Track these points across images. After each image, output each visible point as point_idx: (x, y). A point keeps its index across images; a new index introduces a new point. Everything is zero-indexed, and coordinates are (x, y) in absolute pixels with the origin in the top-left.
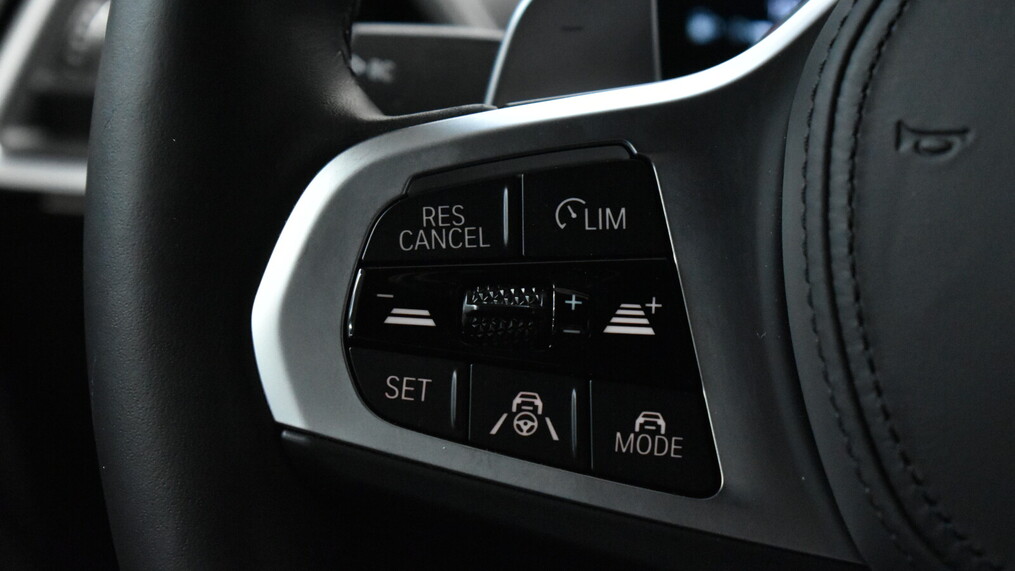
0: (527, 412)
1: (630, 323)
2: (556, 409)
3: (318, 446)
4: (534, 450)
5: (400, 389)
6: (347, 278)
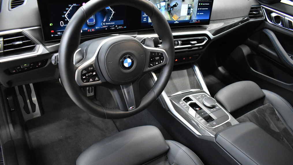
1: (94, 73)
2: (92, 79)
5: (85, 81)
6: (80, 76)
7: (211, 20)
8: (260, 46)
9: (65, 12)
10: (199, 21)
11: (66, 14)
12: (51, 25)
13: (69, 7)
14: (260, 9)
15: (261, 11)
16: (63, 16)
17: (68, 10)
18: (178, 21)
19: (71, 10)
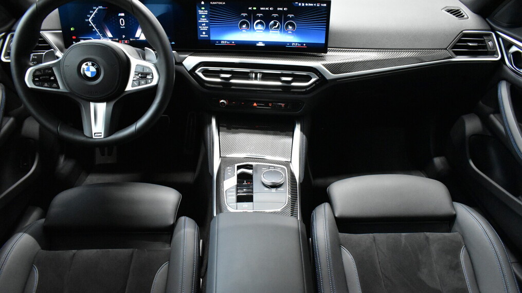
0: (46, 85)
1: (52, 78)
2: (48, 84)
3: (32, 89)
4: (47, 87)
5: (37, 84)
6: (31, 77)
7: (329, 45)
8: (492, 116)
9: (88, 16)
10: (304, 45)
11: (90, 17)
12: (72, 29)
13: (94, 10)
14: (490, 38)
15: (490, 43)
16: (87, 20)
17: (92, 13)
18: (263, 42)
19: (96, 13)
